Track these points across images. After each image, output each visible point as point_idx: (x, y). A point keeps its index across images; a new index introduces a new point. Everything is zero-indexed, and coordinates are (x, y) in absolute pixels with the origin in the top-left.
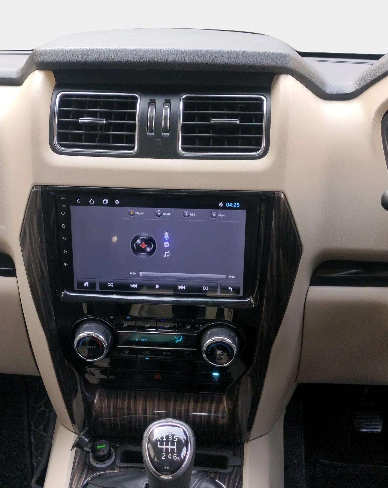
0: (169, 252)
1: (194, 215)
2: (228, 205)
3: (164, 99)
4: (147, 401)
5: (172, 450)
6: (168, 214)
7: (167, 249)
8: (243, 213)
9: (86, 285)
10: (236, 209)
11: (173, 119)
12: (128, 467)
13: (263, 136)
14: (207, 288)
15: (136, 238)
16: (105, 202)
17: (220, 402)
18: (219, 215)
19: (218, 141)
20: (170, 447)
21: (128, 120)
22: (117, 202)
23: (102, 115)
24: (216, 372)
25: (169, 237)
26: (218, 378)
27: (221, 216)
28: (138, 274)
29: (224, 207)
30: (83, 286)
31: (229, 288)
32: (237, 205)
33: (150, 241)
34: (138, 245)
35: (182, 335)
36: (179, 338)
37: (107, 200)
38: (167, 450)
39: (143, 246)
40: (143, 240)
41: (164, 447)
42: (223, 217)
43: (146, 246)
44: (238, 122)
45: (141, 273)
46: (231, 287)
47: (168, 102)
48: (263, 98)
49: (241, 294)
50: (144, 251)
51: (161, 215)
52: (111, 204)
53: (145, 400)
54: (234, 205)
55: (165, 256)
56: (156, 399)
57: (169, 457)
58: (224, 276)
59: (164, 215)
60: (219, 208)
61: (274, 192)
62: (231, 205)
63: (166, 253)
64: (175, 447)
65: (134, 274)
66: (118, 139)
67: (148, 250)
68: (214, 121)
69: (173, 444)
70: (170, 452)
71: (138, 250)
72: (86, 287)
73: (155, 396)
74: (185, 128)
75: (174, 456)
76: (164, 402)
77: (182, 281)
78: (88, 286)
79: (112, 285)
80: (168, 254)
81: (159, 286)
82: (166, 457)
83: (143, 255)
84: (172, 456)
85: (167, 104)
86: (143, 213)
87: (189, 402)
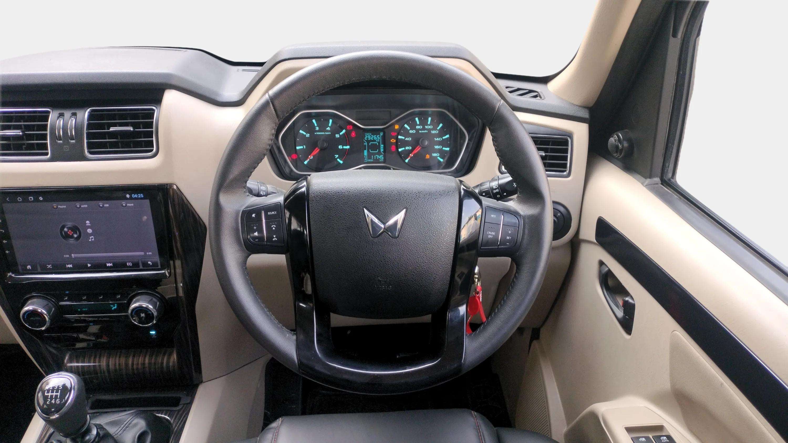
0: (93, 237)
1: (108, 205)
2: (134, 196)
3: (71, 112)
4: (109, 358)
5: (56, 396)
6: (86, 206)
7: (91, 235)
8: (147, 202)
9: (29, 268)
10: (141, 199)
11: (78, 129)
12: (94, 413)
13: (154, 139)
14: (130, 264)
15: (63, 227)
16: (31, 199)
17: (170, 355)
18: (128, 205)
19: (127, 145)
20: (54, 394)
21: (37, 131)
22: (41, 198)
23: (16, 128)
24: (152, 331)
25: (91, 224)
26: (155, 335)
27: (130, 205)
28: (70, 255)
29: (131, 198)
30: (26, 269)
31: (149, 263)
32: (141, 196)
33: (75, 229)
34: (66, 233)
35: (117, 303)
36: (114, 306)
37: (32, 198)
38: (52, 396)
39: (70, 233)
40: (69, 228)
41: (50, 394)
42: (132, 206)
43: (73, 233)
44: (132, 129)
45: (73, 255)
46: (150, 262)
47: (74, 114)
48: (154, 108)
49: (160, 267)
50: (72, 237)
51: (80, 207)
52: (37, 200)
53: (108, 358)
54: (138, 196)
55: (90, 240)
56: (118, 356)
57: (53, 401)
58: (142, 253)
59: (83, 207)
60: (127, 199)
61: (167, 184)
62: (136, 196)
63: (90, 237)
64: (59, 394)
65: (68, 256)
66: (31, 147)
67: (75, 236)
68: (112, 129)
69: (57, 392)
70: (54, 397)
71: (67, 237)
72: (29, 270)
73: (117, 354)
74: (90, 136)
75: (57, 401)
76: (124, 358)
77: (109, 259)
78: (30, 268)
79: (50, 266)
80: (92, 238)
81: (90, 265)
82: (50, 402)
83: (72, 241)
84: (55, 401)
85: (73, 116)
86: (65, 207)
87: (145, 357)
